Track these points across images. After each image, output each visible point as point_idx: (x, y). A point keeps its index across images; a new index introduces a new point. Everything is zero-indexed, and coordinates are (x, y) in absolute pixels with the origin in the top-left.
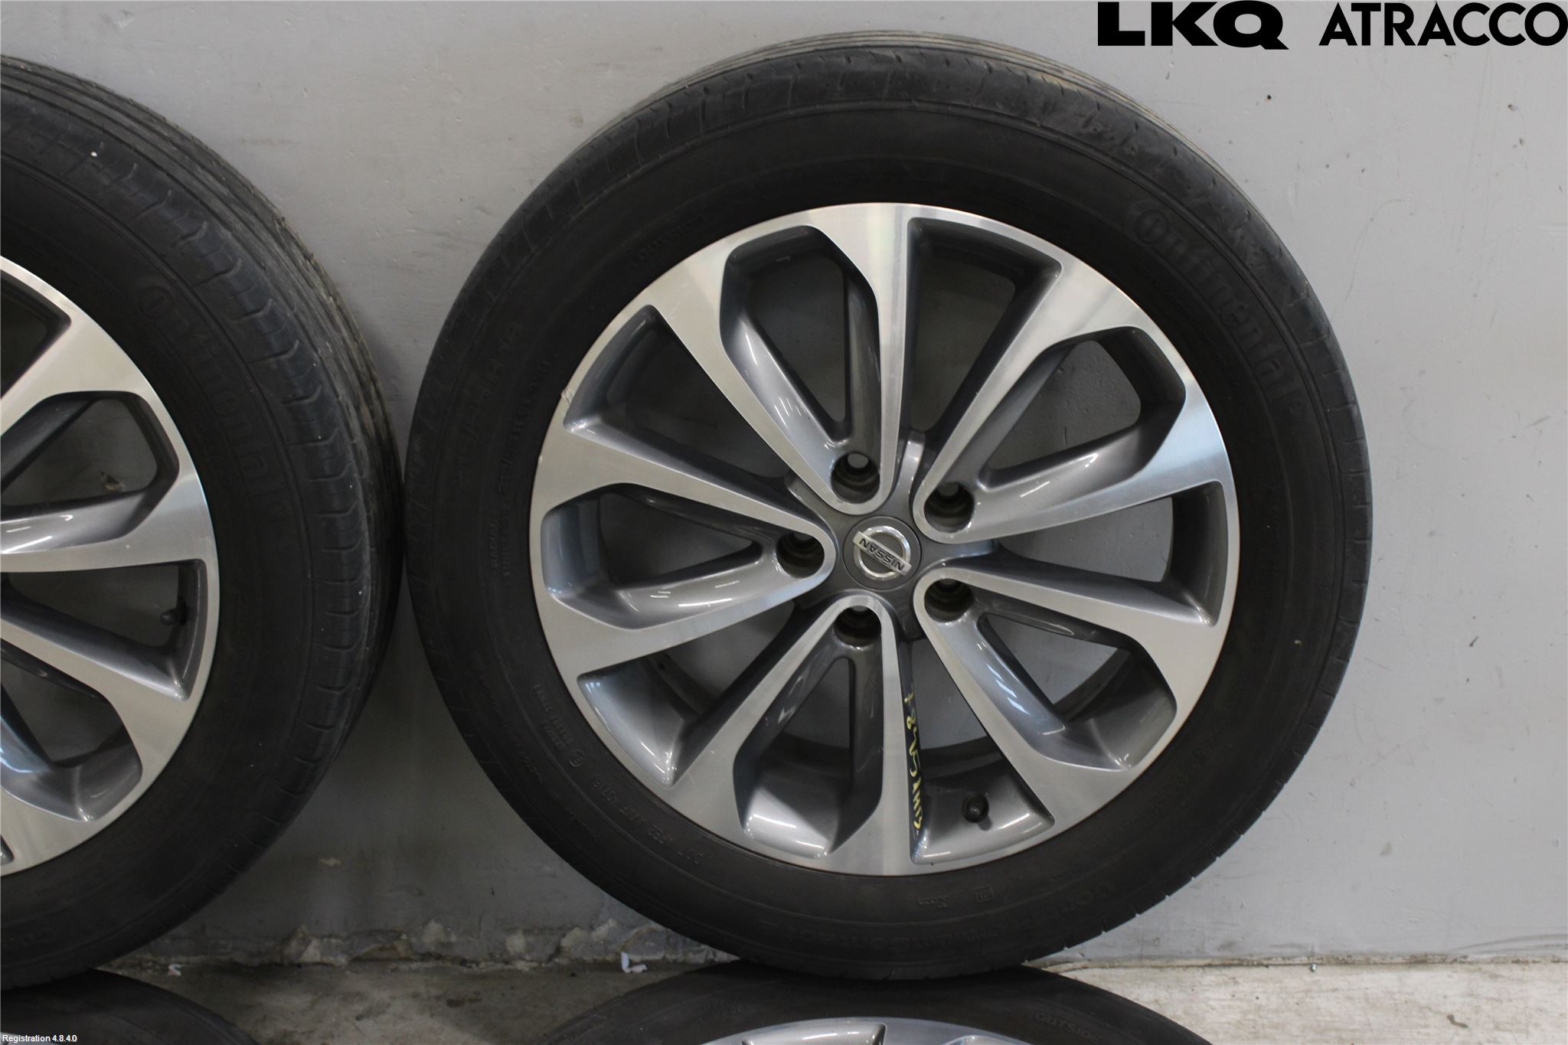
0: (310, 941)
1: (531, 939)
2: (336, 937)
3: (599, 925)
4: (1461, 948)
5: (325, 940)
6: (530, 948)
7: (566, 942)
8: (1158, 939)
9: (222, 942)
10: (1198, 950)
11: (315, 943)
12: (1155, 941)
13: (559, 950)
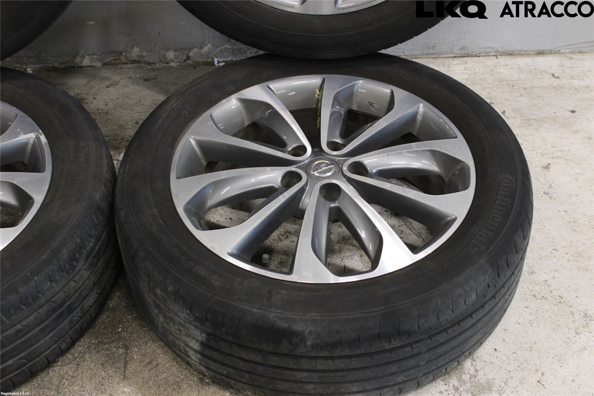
0: (85, 57)
1: (177, 53)
2: (96, 55)
3: (204, 47)
4: (558, 48)
5: (91, 56)
6: (176, 57)
7: (191, 54)
8: (435, 46)
9: (48, 58)
10: (451, 51)
11: (87, 57)
12: (433, 47)
13: (188, 58)
